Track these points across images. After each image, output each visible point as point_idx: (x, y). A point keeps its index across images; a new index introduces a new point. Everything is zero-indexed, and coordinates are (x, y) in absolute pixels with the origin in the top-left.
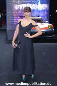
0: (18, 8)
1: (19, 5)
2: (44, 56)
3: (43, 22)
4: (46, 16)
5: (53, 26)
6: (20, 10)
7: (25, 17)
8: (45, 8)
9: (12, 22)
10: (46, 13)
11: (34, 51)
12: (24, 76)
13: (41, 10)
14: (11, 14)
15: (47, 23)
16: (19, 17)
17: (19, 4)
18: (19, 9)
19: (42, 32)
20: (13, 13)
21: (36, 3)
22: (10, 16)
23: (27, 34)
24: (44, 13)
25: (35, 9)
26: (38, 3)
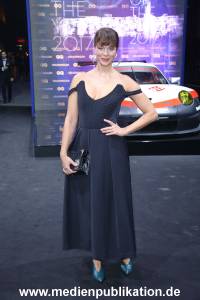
0: (73, 30)
1: (74, 21)
2: (166, 198)
3: (161, 80)
4: (173, 59)
5: (195, 95)
6: (77, 37)
8: (169, 30)
9: (50, 84)
10: (171, 48)
14: (46, 53)
15: (176, 83)
16: (75, 65)
17: (76, 17)
19: (160, 116)
20: (55, 49)
21: (136, 13)
22: (45, 61)
24: (166, 50)
25: (133, 34)
26: (143, 11)
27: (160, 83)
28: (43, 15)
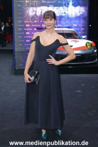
0: (34, 13)
1: (35, 9)
2: (79, 96)
3: (77, 37)
4: (83, 27)
5: (94, 45)
6: (37, 16)
7: (45, 28)
8: (81, 13)
9: (23, 38)
10: (82, 22)
11: (62, 88)
12: (44, 132)
13: (73, 16)
14: (21, 24)
15: (84, 39)
16: (35, 29)
17: (36, 6)
18: (35, 15)
19: (76, 54)
20: (25, 22)
21: (65, 5)
23: (51, 58)
25: (64, 15)
26: (68, 4)
27: (77, 38)
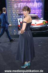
1: (17, 4)
5: (47, 22)
6: (18, 8)
8: (40, 6)
9: (12, 19)
10: (41, 10)
16: (18, 15)
20: (13, 11)
25: (32, 7)
26: (34, 1)
28: (10, 2)
